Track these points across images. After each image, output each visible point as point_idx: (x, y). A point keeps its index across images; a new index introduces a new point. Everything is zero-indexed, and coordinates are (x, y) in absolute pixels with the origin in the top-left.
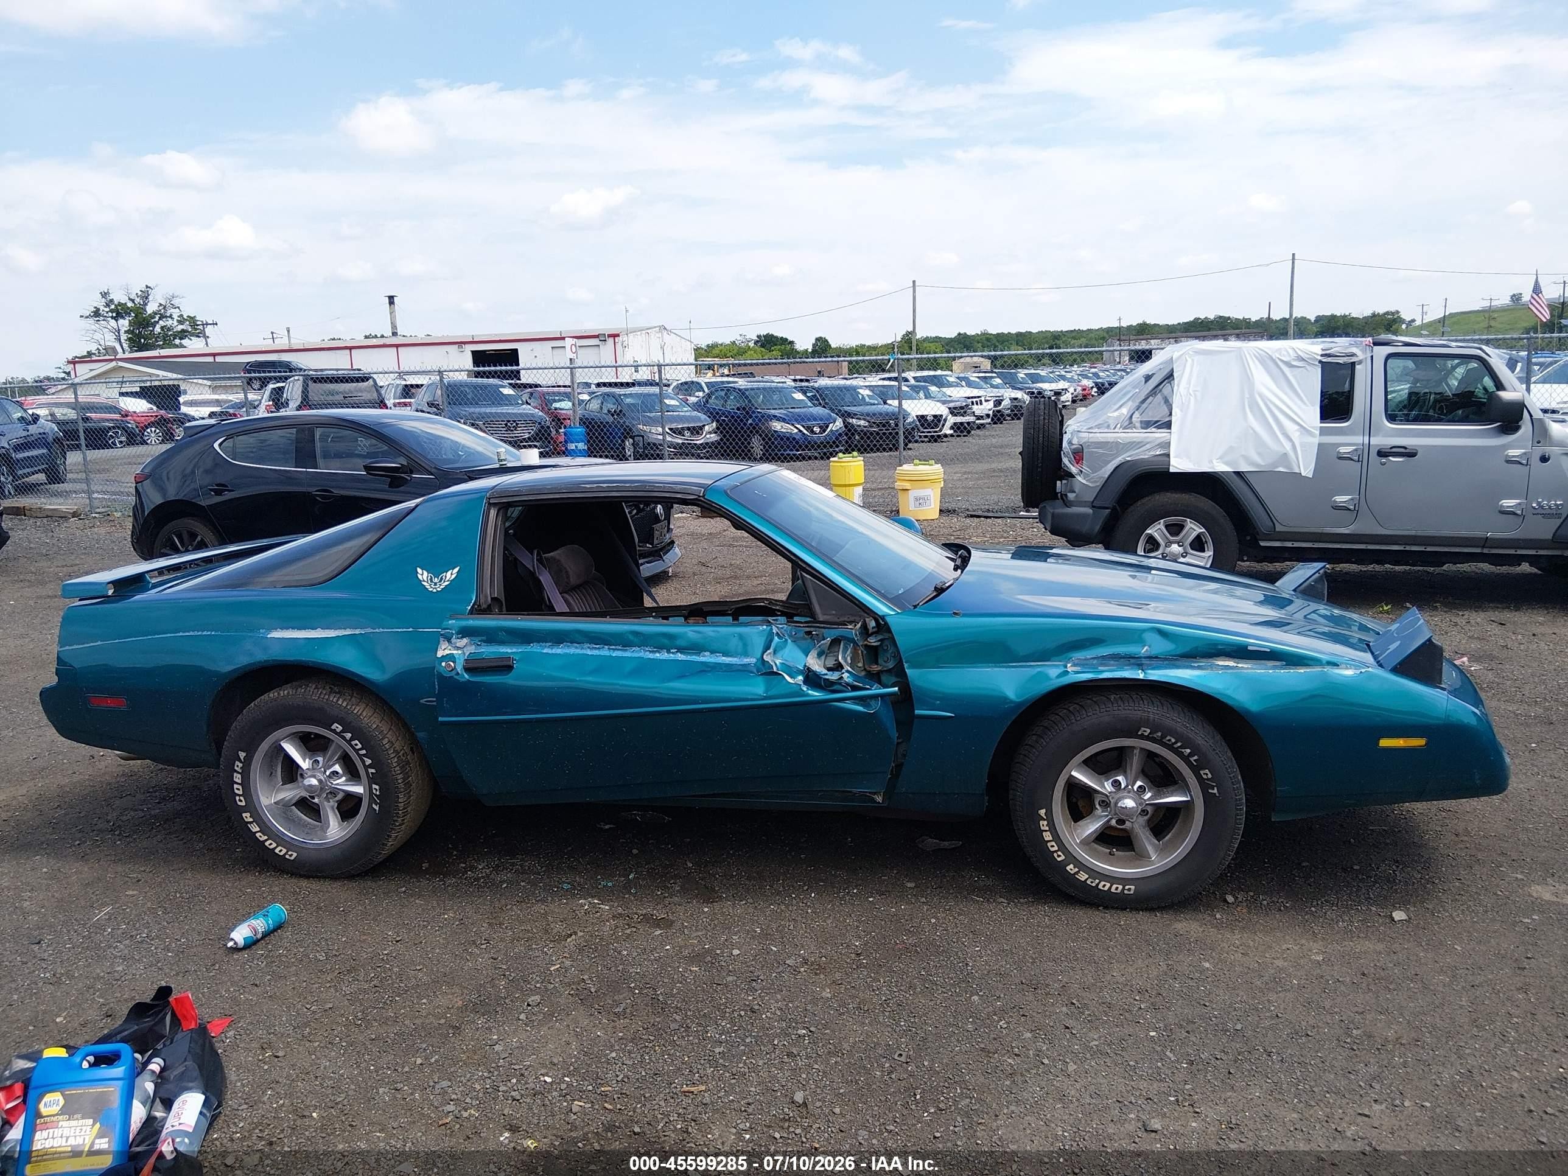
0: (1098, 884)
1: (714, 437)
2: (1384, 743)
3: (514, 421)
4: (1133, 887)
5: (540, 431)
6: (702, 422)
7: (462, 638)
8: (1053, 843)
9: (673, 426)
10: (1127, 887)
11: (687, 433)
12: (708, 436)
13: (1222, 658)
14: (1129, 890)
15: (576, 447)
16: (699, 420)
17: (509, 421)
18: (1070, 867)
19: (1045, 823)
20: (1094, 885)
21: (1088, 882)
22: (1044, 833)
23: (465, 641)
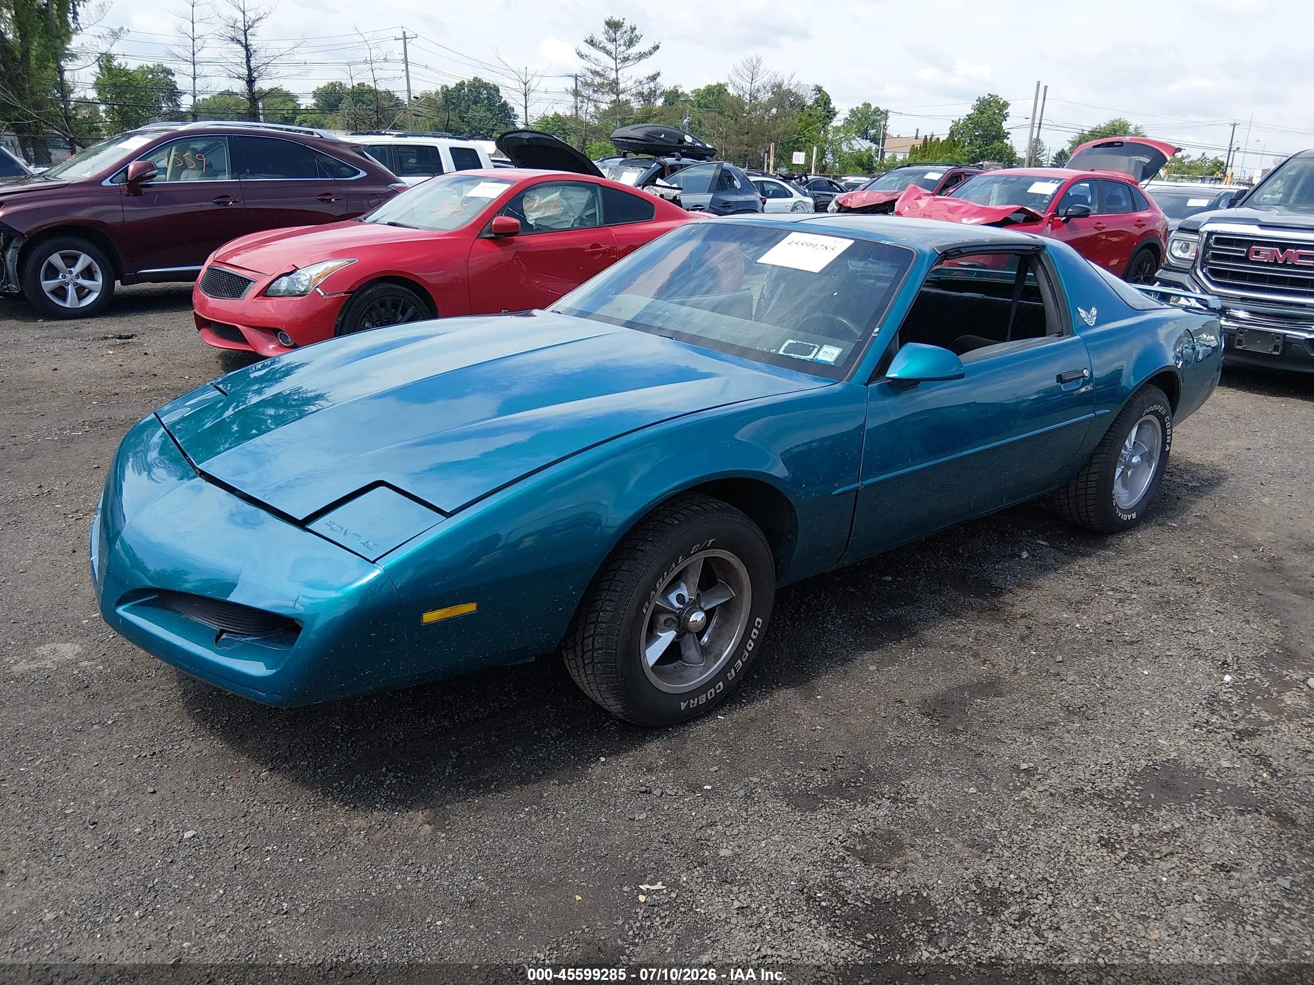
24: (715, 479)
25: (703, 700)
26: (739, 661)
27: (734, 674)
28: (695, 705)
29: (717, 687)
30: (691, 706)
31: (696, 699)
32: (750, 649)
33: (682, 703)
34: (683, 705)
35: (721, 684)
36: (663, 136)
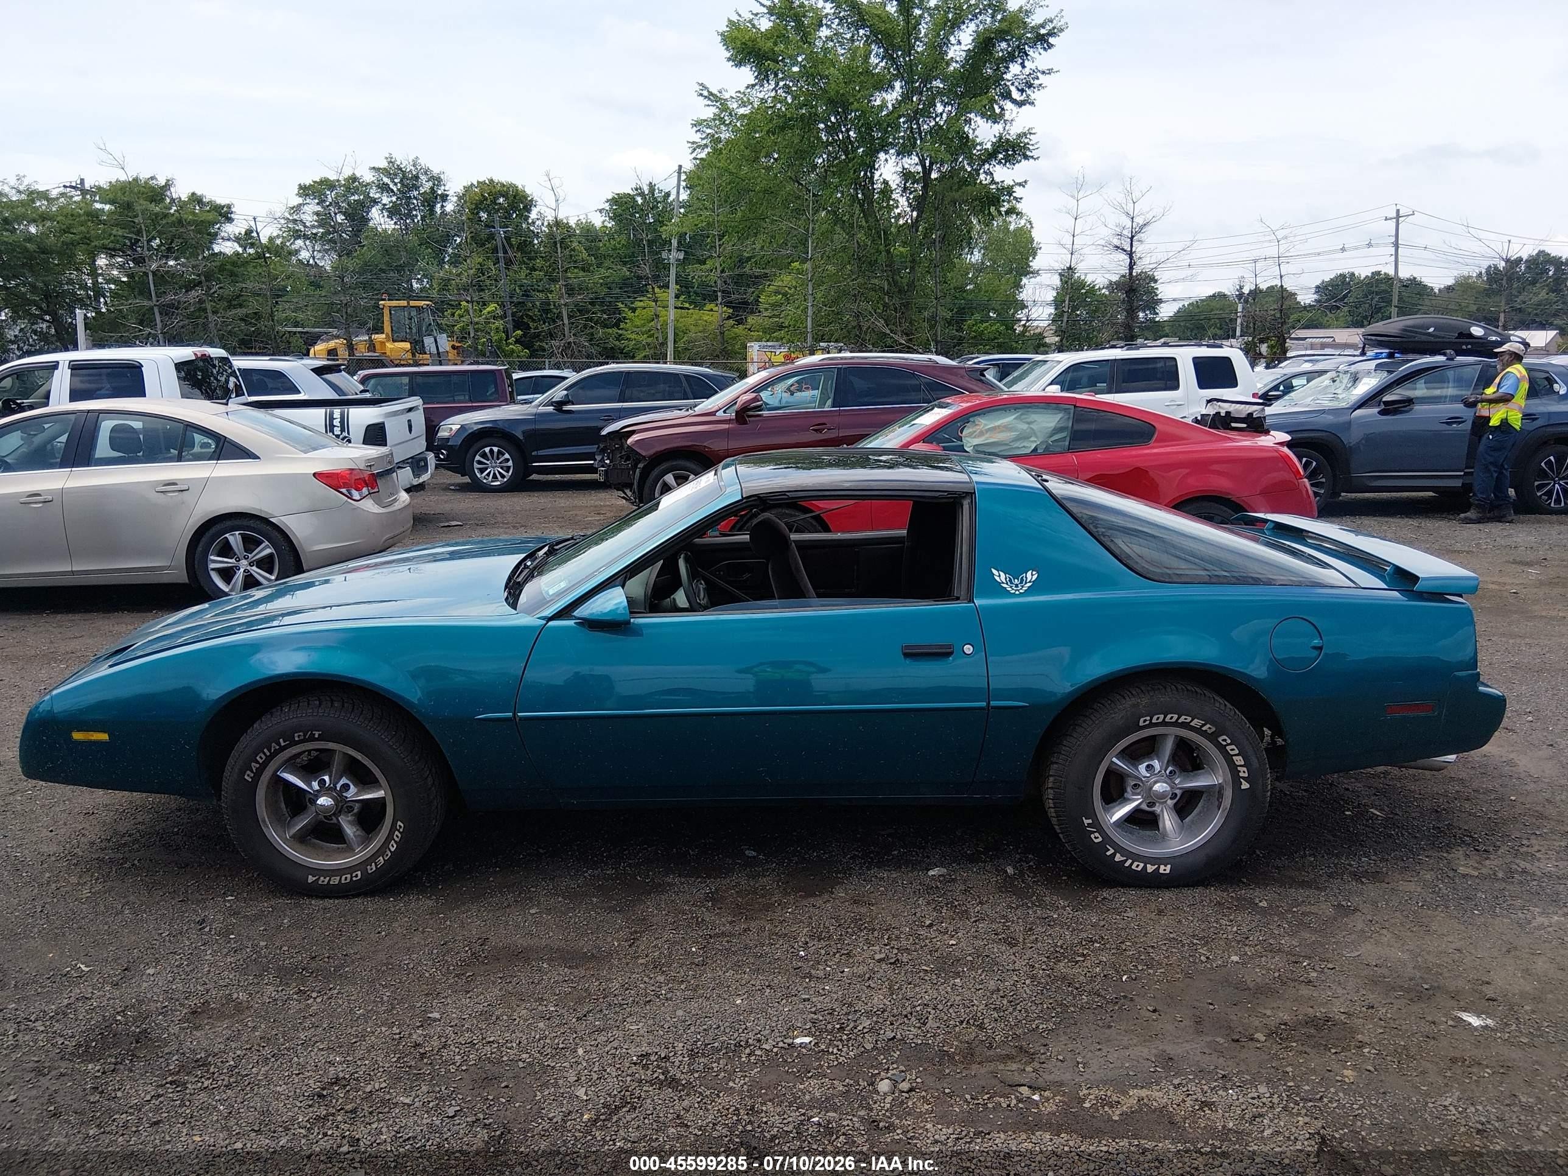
24: (330, 678)
25: (335, 880)
26: (381, 858)
27: (374, 869)
28: (325, 883)
29: (354, 875)
30: (320, 883)
31: (328, 878)
32: (393, 849)
33: (310, 877)
34: (311, 879)
35: (359, 873)
36: (1432, 330)
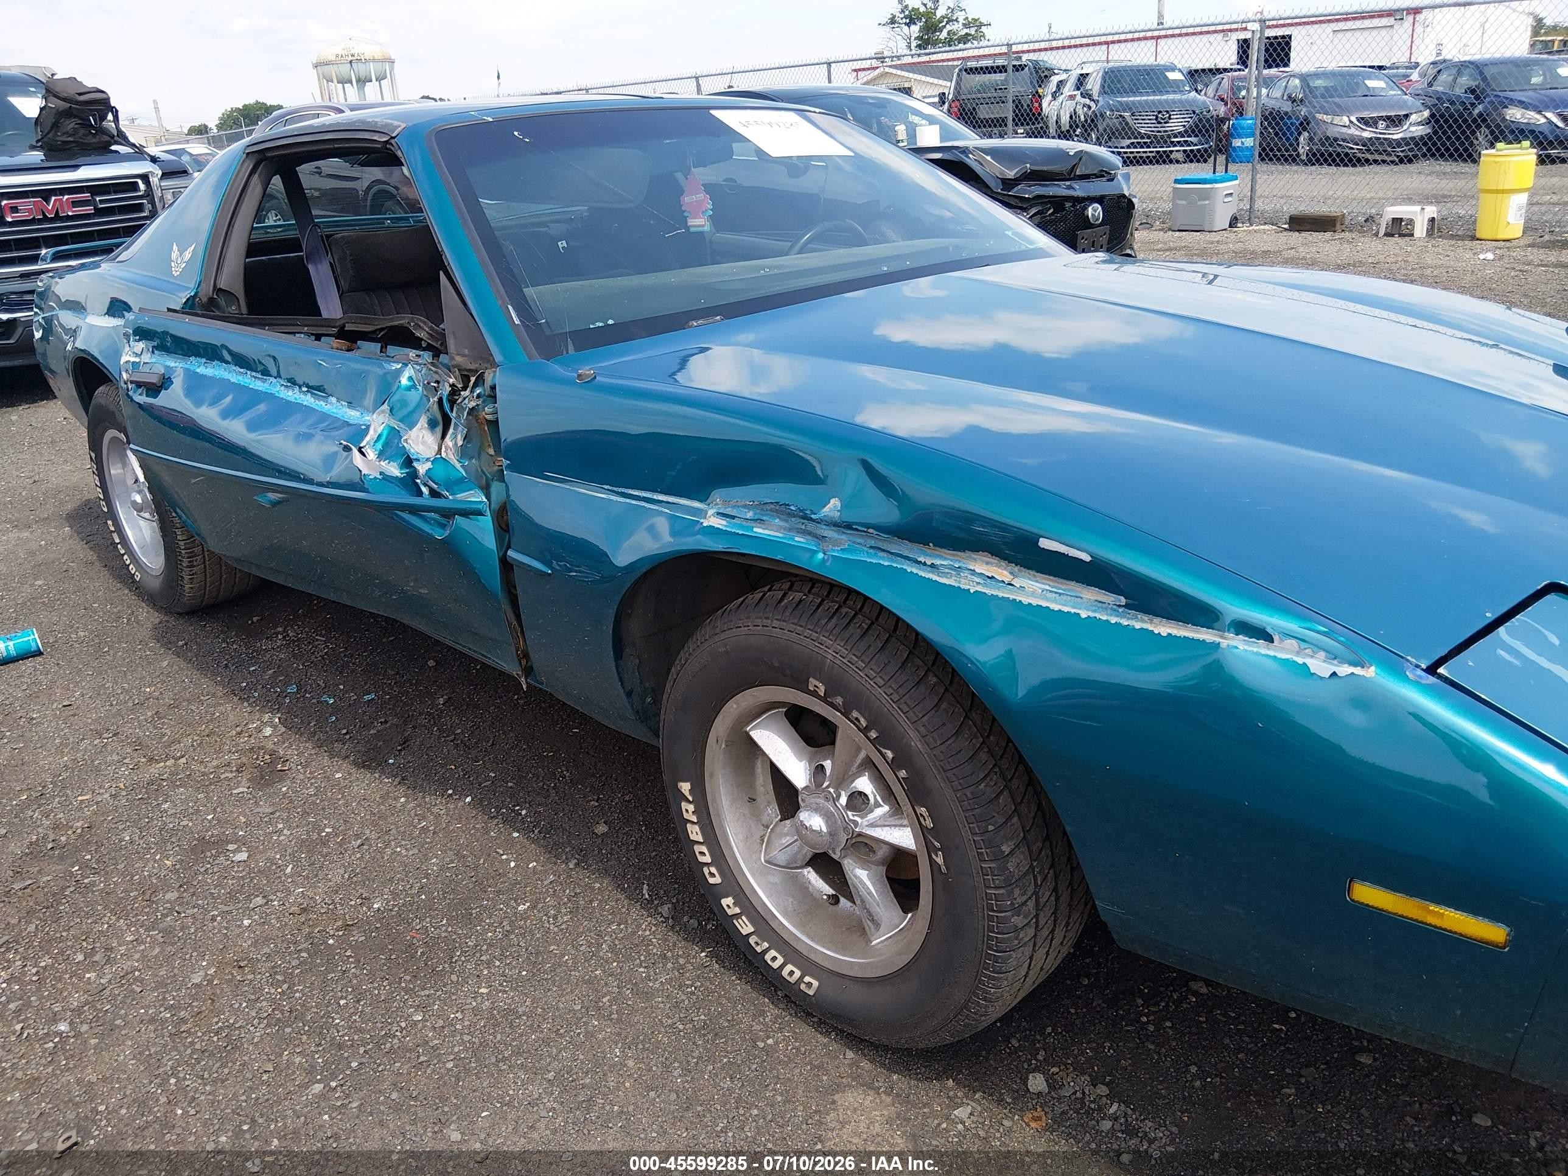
0: (765, 952)
1: (1418, 131)
2: (1367, 894)
3: (1167, 112)
4: (815, 984)
5: (1197, 126)
6: (1408, 107)
7: (139, 340)
8: (704, 849)
9: (1365, 114)
10: (807, 979)
11: (1382, 125)
12: (1413, 129)
13: (985, 557)
14: (809, 985)
15: (1243, 143)
16: (1405, 104)
17: (1160, 112)
18: (727, 902)
19: (691, 808)
20: (759, 949)
21: (752, 940)
22: (689, 826)
23: (141, 345)
